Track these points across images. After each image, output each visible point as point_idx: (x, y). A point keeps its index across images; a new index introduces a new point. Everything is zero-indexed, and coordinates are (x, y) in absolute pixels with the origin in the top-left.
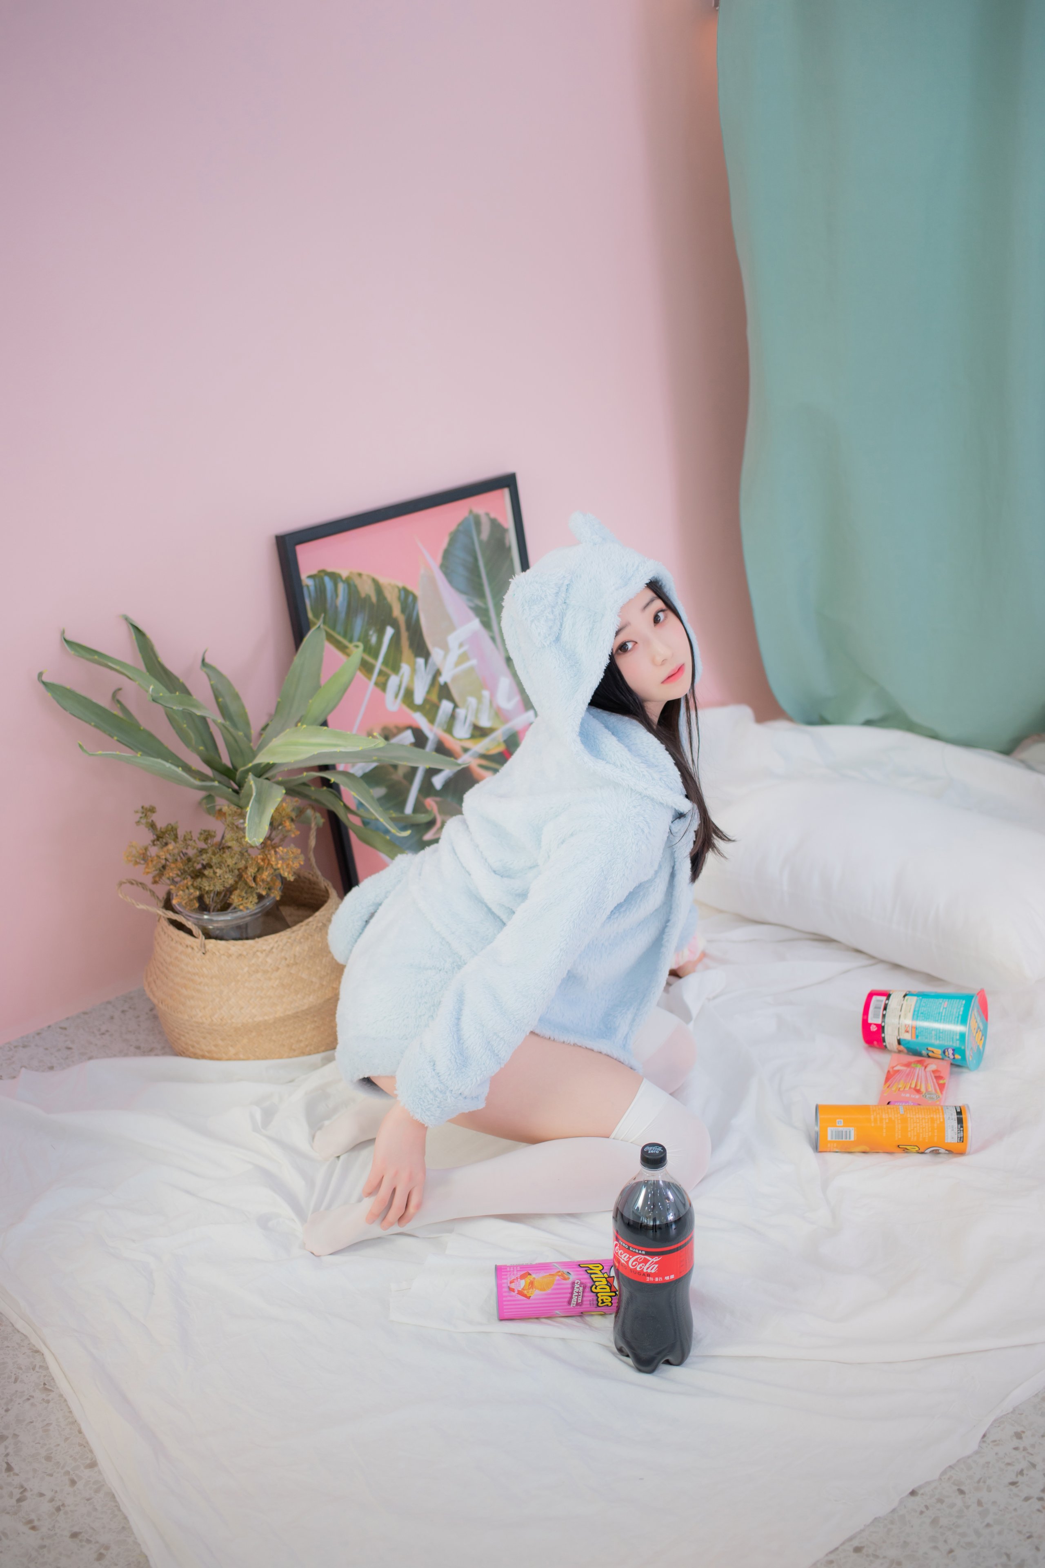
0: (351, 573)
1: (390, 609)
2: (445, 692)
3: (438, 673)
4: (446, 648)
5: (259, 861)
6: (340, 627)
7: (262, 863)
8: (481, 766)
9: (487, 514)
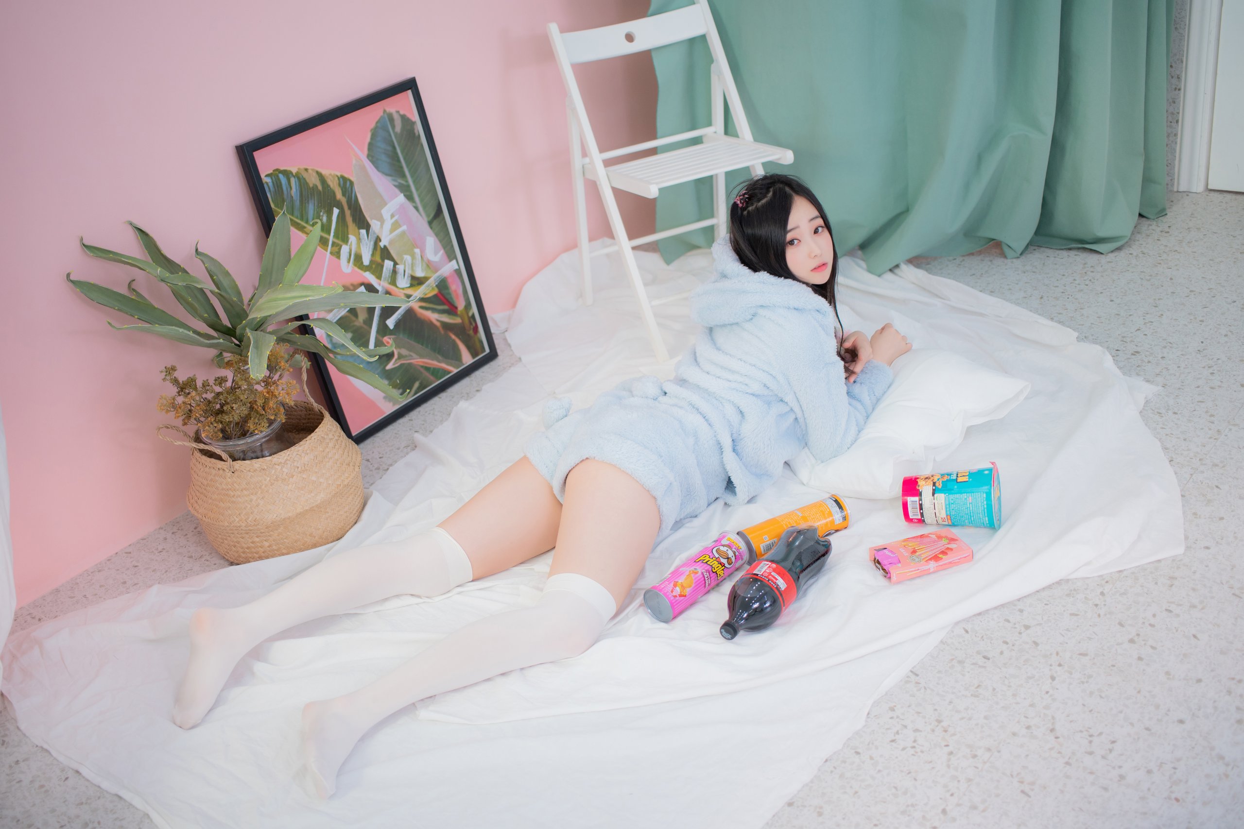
0: (299, 169)
1: (334, 193)
2: (385, 254)
3: (378, 240)
4: (381, 220)
5: (265, 394)
6: (297, 213)
7: (267, 395)
8: (421, 307)
9: (398, 112)
